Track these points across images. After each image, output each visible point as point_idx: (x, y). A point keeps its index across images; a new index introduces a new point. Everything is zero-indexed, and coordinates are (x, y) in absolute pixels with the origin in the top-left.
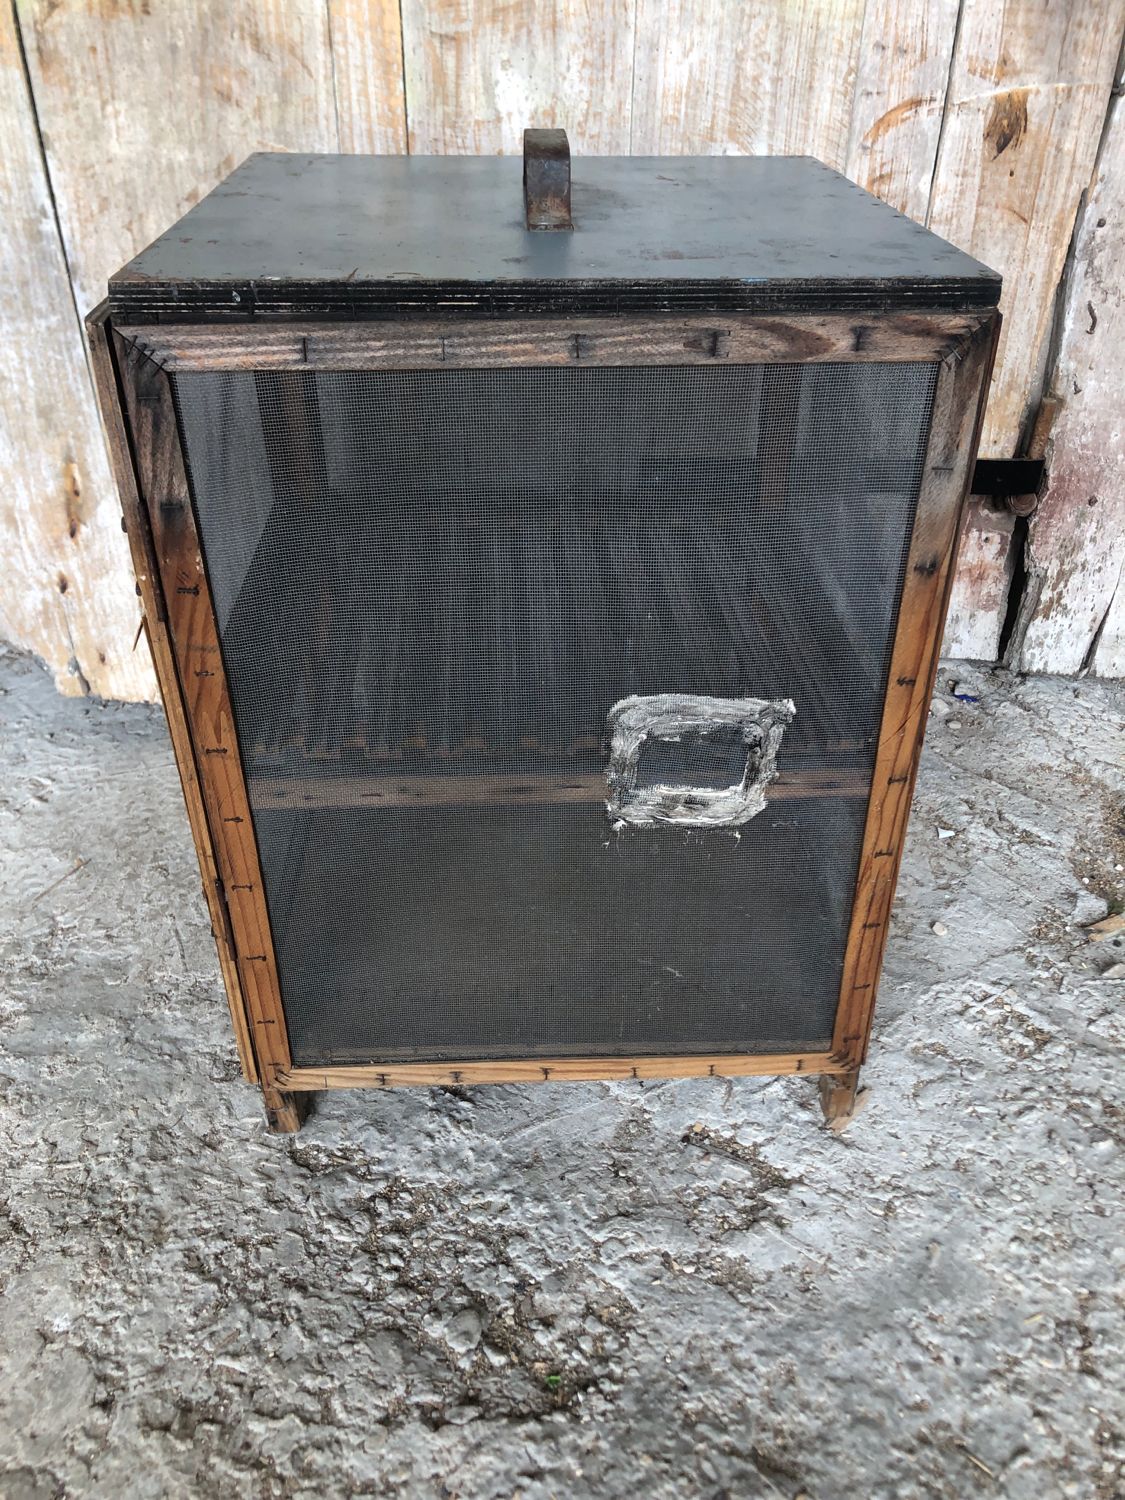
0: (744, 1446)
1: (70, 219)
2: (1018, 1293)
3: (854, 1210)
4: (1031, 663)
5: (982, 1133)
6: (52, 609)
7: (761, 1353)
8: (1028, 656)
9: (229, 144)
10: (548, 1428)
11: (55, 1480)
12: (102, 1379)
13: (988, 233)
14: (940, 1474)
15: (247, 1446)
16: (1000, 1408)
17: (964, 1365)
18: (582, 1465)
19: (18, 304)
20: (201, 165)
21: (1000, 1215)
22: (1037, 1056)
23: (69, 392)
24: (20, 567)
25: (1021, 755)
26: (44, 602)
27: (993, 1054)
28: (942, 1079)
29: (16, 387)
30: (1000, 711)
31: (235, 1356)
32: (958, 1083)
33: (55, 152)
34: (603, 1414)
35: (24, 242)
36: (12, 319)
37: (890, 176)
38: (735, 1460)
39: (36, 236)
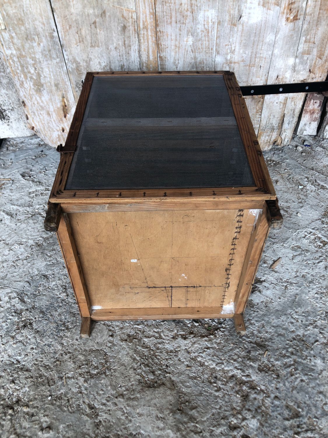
0: (253, 341)
1: (61, 31)
2: (317, 306)
3: (277, 288)
4: (326, 136)
5: (309, 268)
6: (60, 136)
7: (256, 321)
8: (325, 134)
9: (104, 7)
10: (210, 339)
11: (104, 352)
12: (110, 330)
13: (322, 17)
14: (298, 346)
15: (144, 344)
16: (312, 332)
17: (303, 322)
18: (218, 346)
19: (48, 56)
20: (97, 13)
21: (313, 288)
22: (323, 248)
23: (63, 79)
24: (52, 126)
25: (322, 162)
26: (58, 135)
27: (312, 248)
28: (299, 255)
29: (49, 79)
30: (317, 149)
31: (138, 325)
32: (303, 256)
33: (56, 13)
34: (221, 335)
35: (49, 39)
36: (47, 61)
37: (294, 2)
38: (251, 344)
39: (52, 37)
